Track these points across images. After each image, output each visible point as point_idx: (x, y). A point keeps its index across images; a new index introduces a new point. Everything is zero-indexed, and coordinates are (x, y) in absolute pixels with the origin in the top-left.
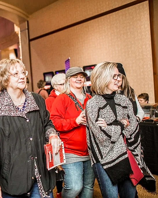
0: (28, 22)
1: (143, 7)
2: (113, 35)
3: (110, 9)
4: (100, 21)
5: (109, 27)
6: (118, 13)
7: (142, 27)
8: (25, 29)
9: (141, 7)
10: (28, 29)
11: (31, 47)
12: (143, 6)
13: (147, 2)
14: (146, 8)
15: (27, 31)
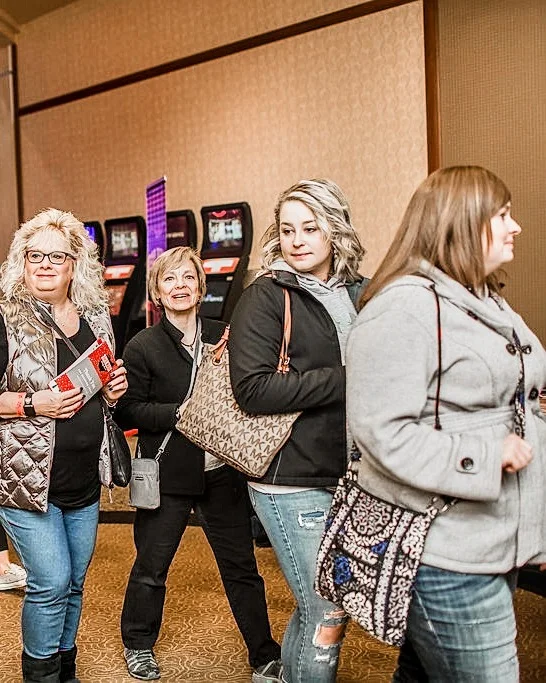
0: (14, 48)
1: (405, 21)
2: (303, 106)
3: (299, 21)
4: (262, 57)
5: (292, 78)
6: (322, 33)
7: (402, 85)
8: (7, 73)
9: (397, 19)
10: (15, 72)
11: (23, 132)
12: (406, 17)
13: (419, 5)
14: (416, 26)
15: (11, 77)
